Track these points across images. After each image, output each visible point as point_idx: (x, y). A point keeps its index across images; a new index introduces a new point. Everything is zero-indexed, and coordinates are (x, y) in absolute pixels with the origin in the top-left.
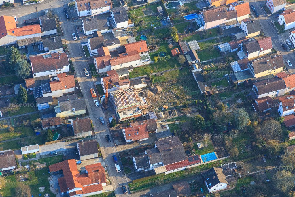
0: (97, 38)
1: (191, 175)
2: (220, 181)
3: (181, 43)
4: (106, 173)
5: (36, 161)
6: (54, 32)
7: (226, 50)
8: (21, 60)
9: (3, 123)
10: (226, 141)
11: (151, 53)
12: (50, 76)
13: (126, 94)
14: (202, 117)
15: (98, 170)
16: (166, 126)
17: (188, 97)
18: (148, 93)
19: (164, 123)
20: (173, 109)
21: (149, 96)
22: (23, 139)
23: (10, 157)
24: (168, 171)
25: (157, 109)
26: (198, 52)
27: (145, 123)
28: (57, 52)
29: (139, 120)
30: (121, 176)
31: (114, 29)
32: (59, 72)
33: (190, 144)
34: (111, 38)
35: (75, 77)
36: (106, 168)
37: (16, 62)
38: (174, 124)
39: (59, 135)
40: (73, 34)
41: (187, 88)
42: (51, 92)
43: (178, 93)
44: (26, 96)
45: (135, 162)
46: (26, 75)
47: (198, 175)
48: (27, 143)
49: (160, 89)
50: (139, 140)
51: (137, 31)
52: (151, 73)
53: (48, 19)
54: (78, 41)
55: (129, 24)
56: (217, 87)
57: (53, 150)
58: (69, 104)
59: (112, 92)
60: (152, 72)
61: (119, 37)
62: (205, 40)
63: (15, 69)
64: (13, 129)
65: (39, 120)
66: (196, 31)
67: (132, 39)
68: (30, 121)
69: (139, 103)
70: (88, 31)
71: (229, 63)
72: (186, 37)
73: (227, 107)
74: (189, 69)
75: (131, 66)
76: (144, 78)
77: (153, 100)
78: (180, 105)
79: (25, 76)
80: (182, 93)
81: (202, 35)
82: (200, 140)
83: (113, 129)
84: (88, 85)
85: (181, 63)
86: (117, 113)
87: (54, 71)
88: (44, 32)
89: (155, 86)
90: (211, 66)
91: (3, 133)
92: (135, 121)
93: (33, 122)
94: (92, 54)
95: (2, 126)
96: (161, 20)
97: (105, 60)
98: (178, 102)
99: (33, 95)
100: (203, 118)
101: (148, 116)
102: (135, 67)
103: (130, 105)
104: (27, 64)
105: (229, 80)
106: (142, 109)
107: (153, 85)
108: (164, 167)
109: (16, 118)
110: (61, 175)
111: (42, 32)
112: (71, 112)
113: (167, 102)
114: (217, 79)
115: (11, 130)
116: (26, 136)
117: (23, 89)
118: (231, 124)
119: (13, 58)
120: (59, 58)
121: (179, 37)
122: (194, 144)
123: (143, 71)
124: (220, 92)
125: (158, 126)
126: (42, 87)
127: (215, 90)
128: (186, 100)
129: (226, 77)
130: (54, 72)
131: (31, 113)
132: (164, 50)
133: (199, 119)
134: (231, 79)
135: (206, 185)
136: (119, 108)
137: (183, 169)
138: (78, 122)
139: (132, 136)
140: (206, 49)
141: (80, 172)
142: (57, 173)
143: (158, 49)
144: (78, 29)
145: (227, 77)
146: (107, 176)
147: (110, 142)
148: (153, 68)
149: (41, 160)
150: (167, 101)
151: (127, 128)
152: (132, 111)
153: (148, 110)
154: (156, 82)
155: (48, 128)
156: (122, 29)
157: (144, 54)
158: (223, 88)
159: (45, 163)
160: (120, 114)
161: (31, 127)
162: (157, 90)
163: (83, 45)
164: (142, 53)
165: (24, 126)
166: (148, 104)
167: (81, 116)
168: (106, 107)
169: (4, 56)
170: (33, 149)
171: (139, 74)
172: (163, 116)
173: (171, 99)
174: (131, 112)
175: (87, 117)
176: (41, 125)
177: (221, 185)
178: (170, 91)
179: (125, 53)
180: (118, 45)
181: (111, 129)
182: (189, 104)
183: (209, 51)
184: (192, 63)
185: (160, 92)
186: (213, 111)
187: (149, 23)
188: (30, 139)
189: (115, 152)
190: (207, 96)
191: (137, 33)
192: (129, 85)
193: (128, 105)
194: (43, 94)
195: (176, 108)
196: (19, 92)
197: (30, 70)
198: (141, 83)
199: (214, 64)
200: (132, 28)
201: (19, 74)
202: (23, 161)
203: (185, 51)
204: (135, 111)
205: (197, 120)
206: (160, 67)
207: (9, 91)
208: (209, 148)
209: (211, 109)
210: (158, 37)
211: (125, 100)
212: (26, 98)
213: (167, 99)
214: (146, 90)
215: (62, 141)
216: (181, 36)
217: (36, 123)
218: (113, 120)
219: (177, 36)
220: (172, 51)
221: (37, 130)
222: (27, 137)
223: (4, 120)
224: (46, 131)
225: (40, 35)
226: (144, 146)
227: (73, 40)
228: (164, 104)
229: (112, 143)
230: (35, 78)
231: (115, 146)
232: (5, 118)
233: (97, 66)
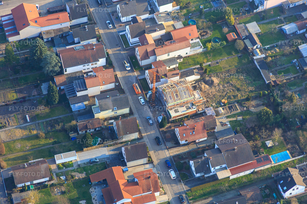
0: (137, 24)
1: (261, 179)
2: (296, 183)
3: (238, 27)
4: (159, 181)
5: (74, 171)
6: (85, 20)
7: (292, 32)
8: (48, 53)
9: (31, 128)
10: (300, 137)
11: (203, 40)
12: (84, 71)
13: (177, 87)
14: (270, 110)
15: (150, 177)
16: (227, 123)
17: (251, 88)
18: (203, 86)
19: (225, 120)
20: (234, 103)
21: (204, 90)
22: (56, 145)
23: (44, 166)
24: (233, 174)
25: (214, 104)
26: (258, 35)
27: (201, 121)
28: (90, 43)
29: (194, 117)
30: (176, 184)
31: (157, 13)
32: (94, 66)
33: (257, 142)
34: (153, 24)
35: (114, 71)
36: (158, 175)
37: (42, 56)
38: (236, 120)
39: (99, 139)
40: (107, 22)
41: (249, 78)
42: (87, 89)
43: (238, 84)
44: (57, 95)
45: (193, 165)
46: (56, 71)
47: (268, 178)
48: (61, 150)
49: (216, 80)
50: (195, 141)
51: (184, 15)
52: (204, 63)
53: (77, 4)
54: (114, 30)
55: (173, 7)
56: (285, 76)
57: (94, 157)
58: (109, 102)
59: (160, 86)
60: (205, 61)
61: (163, 23)
62: (265, 21)
63: (42, 65)
64: (44, 135)
65: (74, 122)
66: (255, 11)
67: (179, 25)
68: (64, 125)
69: (193, 97)
70: (126, 17)
71: (297, 46)
72: (243, 19)
73: (298, 97)
74: (250, 56)
75: (180, 55)
76: (196, 69)
77: (209, 94)
78: (242, 98)
79: (55, 72)
80: (243, 84)
81: (262, 16)
82: (269, 137)
83: (164, 129)
84: (130, 79)
85: (239, 50)
86: (167, 111)
87: (89, 65)
88: (73, 21)
89: (210, 77)
90: (275, 51)
91: (31, 140)
92: (189, 120)
93: (67, 125)
94: (132, 44)
95: (30, 132)
96: (211, 1)
97: (149, 49)
98: (239, 95)
99: (65, 94)
100: (271, 111)
101: (205, 112)
102: (184, 57)
103: (183, 100)
104: (56, 58)
105: (298, 66)
106: (196, 105)
107: (208, 77)
108: (228, 170)
109: (46, 122)
110: (105, 186)
111: (71, 21)
112: (112, 111)
113: (225, 96)
114: (284, 66)
115: (42, 136)
116: (60, 143)
117: (53, 87)
118: (304, 117)
119: (39, 52)
120: (93, 49)
121: (235, 19)
122: (262, 142)
123: (194, 61)
124: (288, 81)
125: (218, 123)
126: (76, 84)
127: (282, 79)
128: (249, 92)
129: (295, 63)
130: (88, 67)
131: (64, 116)
132: (218, 35)
133: (267, 112)
134: (301, 65)
135: (279, 189)
136: (169, 105)
137: (250, 172)
138: (122, 122)
139: (187, 136)
140: (269, 31)
141: (128, 180)
142: (99, 184)
143: (210, 34)
144: (113, 15)
145: (296, 63)
146: (160, 184)
147: (161, 144)
148: (207, 57)
149: (79, 170)
150: (226, 94)
151: (181, 127)
152: (185, 107)
153: (203, 106)
154: (211, 73)
155: (86, 132)
156: (166, 13)
157: (194, 41)
158: (291, 76)
159: (85, 173)
160: (170, 112)
161: (64, 131)
162: (213, 82)
163: (121, 34)
164: (192, 40)
165: (57, 131)
166: (203, 99)
167: (124, 116)
168: (153, 104)
169: (26, 51)
170: (69, 157)
171: (190, 65)
172: (223, 111)
173: (231, 91)
174: (184, 108)
175: (131, 117)
176: (77, 128)
177: (297, 188)
178: (228, 83)
179: (172, 41)
180: (163, 32)
181: (161, 130)
182: (252, 97)
183: (272, 33)
184: (252, 48)
185: (216, 85)
186: (282, 104)
187: (198, 5)
188: (65, 146)
189: (168, 156)
190: (273, 86)
191: (185, 16)
192: (179, 77)
193: (180, 100)
194: (77, 92)
195: (238, 102)
196: (48, 91)
197: (60, 64)
198: (194, 74)
199: (279, 49)
200: (177, 11)
201: (47, 70)
202: (58, 171)
203: (243, 34)
204: (189, 107)
205: (264, 114)
206: (214, 56)
207: (35, 91)
208: (281, 146)
209: (279, 101)
210: (210, 20)
211: (177, 95)
212: (57, 98)
213: (226, 92)
214: (200, 83)
215: (103, 146)
216: (237, 18)
217: (71, 126)
218: (163, 119)
219: (232, 18)
220: (227, 36)
221: (72, 135)
222: (60, 144)
223: (31, 125)
224: (83, 136)
225: (68, 24)
226: (202, 148)
227: (108, 28)
228: (223, 98)
229: (163, 146)
230: (66, 74)
231: (168, 149)
232: (32, 123)
233: (139, 58)
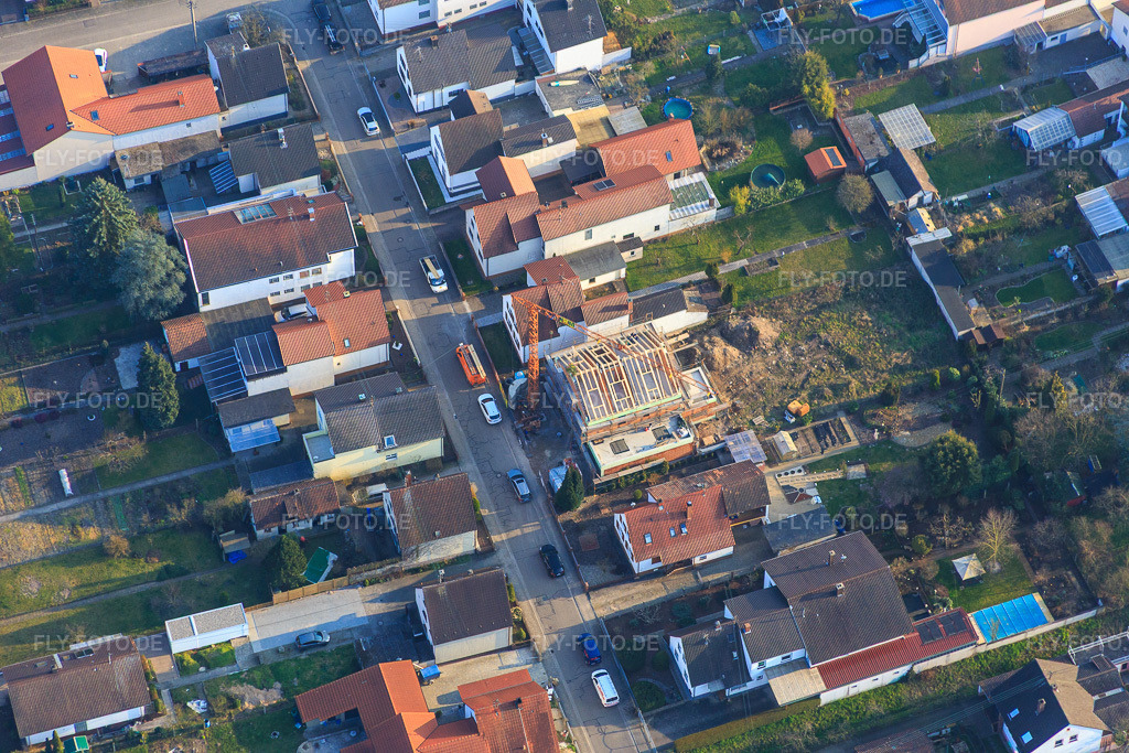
0: (469, 119)
1: (938, 702)
2: (1069, 719)
3: (849, 124)
4: (555, 714)
5: (237, 679)
6: (277, 104)
7: (1051, 141)
8: (139, 234)
9: (78, 519)
10: (1083, 543)
11: (718, 174)
12: (272, 301)
13: (618, 358)
14: (968, 440)
15: (519, 701)
16: (809, 492)
17: (898, 358)
18: (717, 352)
19: (799, 480)
20: (834, 414)
21: (722, 364)
22: (171, 583)
23: (122, 667)
24: (830, 686)
25: (760, 420)
26: (925, 154)
27: (712, 484)
28: (297, 193)
29: (684, 471)
30: (620, 723)
31: (545, 76)
32: (311, 280)
33: (923, 562)
34: (532, 117)
35: (387, 297)
36: (551, 691)
37: (117, 247)
38: (844, 479)
39: (332, 557)
40: (362, 111)
41: (890, 320)
42: (284, 370)
43: (850, 342)
44: (174, 392)
45: (681, 656)
46: (167, 303)
47: (966, 698)
48: (191, 602)
49: (766, 328)
50: (689, 561)
51: (649, 82)
52: (723, 262)
53: (248, 48)
54: (387, 141)
55: (607, 50)
56: (1025, 308)
57: (311, 624)
58: (365, 416)
59: (557, 355)
60: (726, 255)
61: (568, 112)
62: (952, 103)
63: (116, 278)
64: (125, 544)
65: (236, 496)
66: (913, 64)
67: (628, 119)
68: (200, 506)
69: (680, 393)
70: (429, 94)
71: (1070, 195)
72: (868, 95)
73: (1075, 390)
74: (893, 235)
75: (632, 235)
76: (693, 288)
77: (739, 381)
78: (865, 395)
79: (164, 305)
80: (870, 340)
81: (940, 82)
82: (966, 544)
83: (571, 516)
84: (446, 329)
85: (855, 212)
86: (583, 449)
87: (291, 277)
88: (233, 110)
89: (745, 318)
90: (990, 214)
91: (79, 563)
92: (666, 479)
93: (212, 508)
94: (452, 195)
95: (74, 533)
96: (750, 28)
97: (517, 215)
98: (855, 384)
99: (202, 389)
100: (971, 444)
101: (725, 450)
102: (649, 242)
103: (641, 407)
104: (169, 252)
105: (1076, 271)
106: (693, 423)
107: (737, 314)
108: (814, 670)
109: (135, 494)
110: (353, 734)
111: (223, 109)
112: (378, 451)
113: (802, 387)
114: (1023, 272)
115: (117, 548)
116: (183, 572)
117: (156, 363)
118: (1097, 465)
119: (103, 231)
120: (307, 216)
121: (838, 96)
122: (939, 562)
123: (686, 255)
124: (1039, 328)
125: (774, 492)
126: (243, 350)
127: (1015, 321)
128: (891, 372)
129: (1062, 258)
130: (288, 284)
131: (200, 470)
132: (776, 157)
133: (956, 449)
134: (1085, 267)
135: (1006, 740)
136: (592, 425)
137: (897, 676)
138: (415, 493)
139: (657, 543)
140: (964, 140)
141: (438, 714)
142: (333, 727)
143: (746, 153)
144: (382, 85)
145: (1066, 261)
146: (557, 726)
147: (563, 574)
148: (732, 240)
149: (257, 675)
150: (806, 380)
151: (636, 507)
152: (650, 431)
153: (721, 425)
154: (748, 302)
155: (282, 531)
156: (580, 74)
157: (686, 180)
158: (1049, 310)
159: (278, 685)
160: (597, 450)
161: (201, 527)
162: (754, 334)
163: (411, 155)
164: (677, 176)
165: (174, 529)
166: (720, 401)
167: (422, 468)
168: (533, 423)
169: (59, 226)
170: (221, 627)
171: (670, 271)
172: (792, 446)
173: (823, 370)
174: (648, 437)
175: (451, 471)
176: (249, 517)
177: (1074, 738)
178: (812, 337)
179: (602, 180)
180: (568, 148)
181: (561, 518)
182: (904, 389)
183: (975, 148)
184: (902, 205)
185: (769, 345)
186: (1014, 415)
187: (699, 43)
188: (202, 585)
189: (587, 619)
190: (981, 348)
191: (649, 87)
192: (627, 317)
193: (632, 406)
194: (249, 379)
195: (848, 409)
196: (141, 377)
197: (182, 277)
198: (684, 307)
199: (1005, 206)
200: (622, 68)
201: (137, 300)
202: (177, 681)
203: (870, 153)
204: (666, 431)
205: (946, 455)
206: (761, 235)
207: (94, 376)
208: (1009, 578)
209: (1005, 404)
210: (744, 101)
211: (619, 388)
212: (171, 403)
213: (805, 373)
214: (706, 338)
215: (346, 583)
216: (848, 93)
217: (226, 510)
218: (570, 479)
219: (828, 92)
220: (809, 158)
221: (230, 543)
222: (187, 577)
223: (79, 505)
224: (272, 545)
225: (215, 123)
226: (715, 586)
227: (364, 136)
228: (792, 397)
229: (569, 580)
230: (206, 313)
231: (588, 592)
232: (83, 499)
233: (477, 246)
